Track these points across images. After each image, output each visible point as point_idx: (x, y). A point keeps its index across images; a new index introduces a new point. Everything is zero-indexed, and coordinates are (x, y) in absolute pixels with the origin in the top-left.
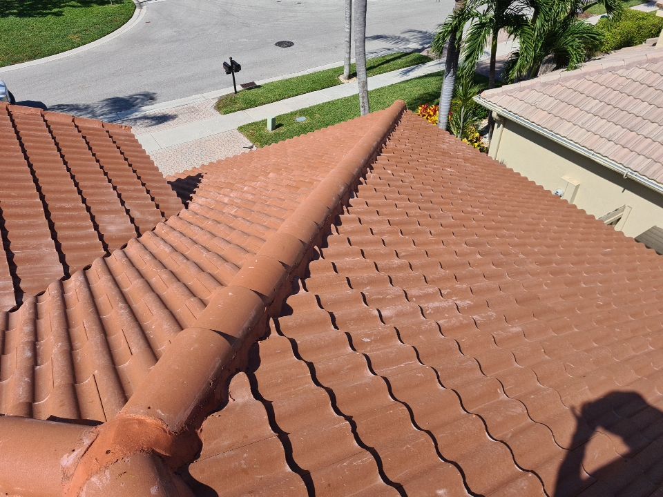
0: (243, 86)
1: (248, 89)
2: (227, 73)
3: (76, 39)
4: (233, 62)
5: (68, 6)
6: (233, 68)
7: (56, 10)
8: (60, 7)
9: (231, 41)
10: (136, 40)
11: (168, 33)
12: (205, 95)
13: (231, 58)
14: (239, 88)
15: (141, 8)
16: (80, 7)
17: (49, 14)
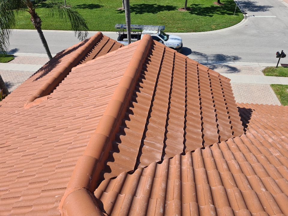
0: (282, 65)
1: (284, 67)
2: (277, 57)
3: (214, 27)
4: (282, 52)
5: (217, 13)
6: (281, 55)
7: (211, 14)
8: (213, 14)
9: (284, 42)
10: (239, 32)
11: (254, 31)
13: (282, 51)
14: (279, 65)
15: (246, 19)
16: (221, 14)
17: (208, 15)
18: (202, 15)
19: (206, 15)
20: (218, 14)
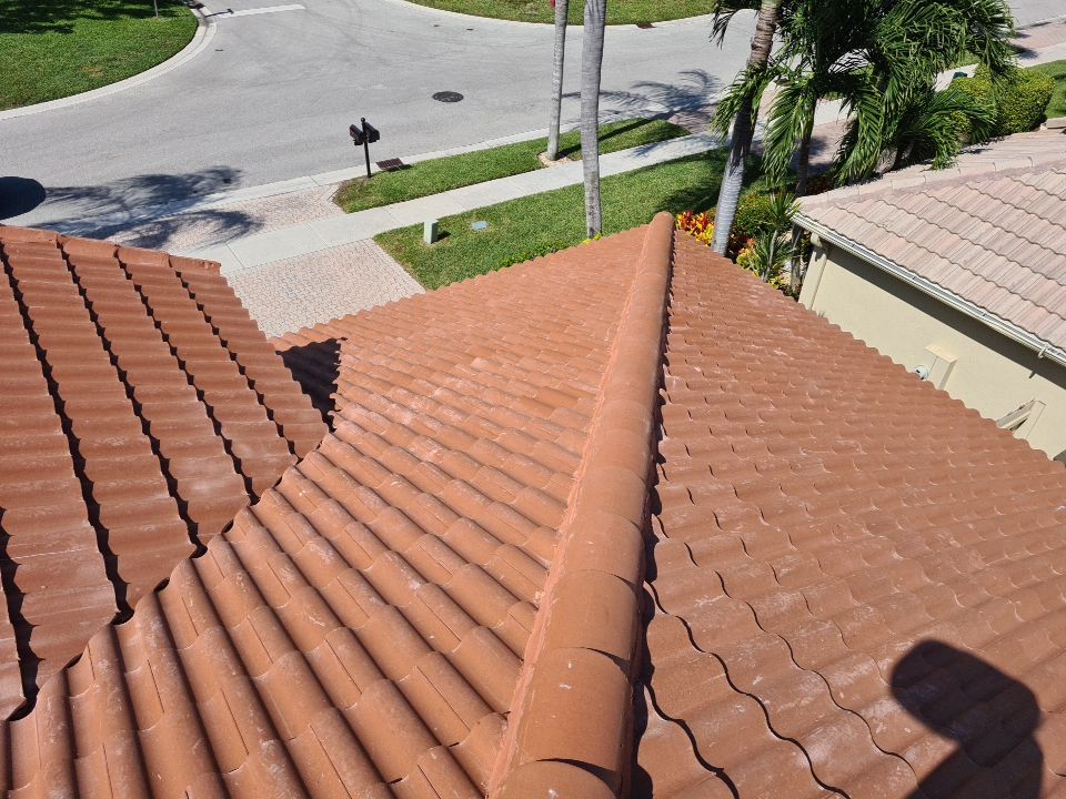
0: (381, 164)
1: (390, 170)
2: (356, 144)
3: (96, 74)
4: (365, 125)
5: (83, 16)
6: (366, 135)
7: (62, 22)
8: (69, 18)
9: (360, 88)
10: (198, 79)
11: (253, 69)
12: (317, 177)
13: (363, 120)
14: (375, 168)
15: (208, 26)
16: (104, 19)
17: (50, 28)
18: (22, 32)
19: (41, 30)
20: (94, 18)
